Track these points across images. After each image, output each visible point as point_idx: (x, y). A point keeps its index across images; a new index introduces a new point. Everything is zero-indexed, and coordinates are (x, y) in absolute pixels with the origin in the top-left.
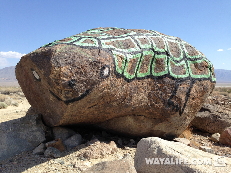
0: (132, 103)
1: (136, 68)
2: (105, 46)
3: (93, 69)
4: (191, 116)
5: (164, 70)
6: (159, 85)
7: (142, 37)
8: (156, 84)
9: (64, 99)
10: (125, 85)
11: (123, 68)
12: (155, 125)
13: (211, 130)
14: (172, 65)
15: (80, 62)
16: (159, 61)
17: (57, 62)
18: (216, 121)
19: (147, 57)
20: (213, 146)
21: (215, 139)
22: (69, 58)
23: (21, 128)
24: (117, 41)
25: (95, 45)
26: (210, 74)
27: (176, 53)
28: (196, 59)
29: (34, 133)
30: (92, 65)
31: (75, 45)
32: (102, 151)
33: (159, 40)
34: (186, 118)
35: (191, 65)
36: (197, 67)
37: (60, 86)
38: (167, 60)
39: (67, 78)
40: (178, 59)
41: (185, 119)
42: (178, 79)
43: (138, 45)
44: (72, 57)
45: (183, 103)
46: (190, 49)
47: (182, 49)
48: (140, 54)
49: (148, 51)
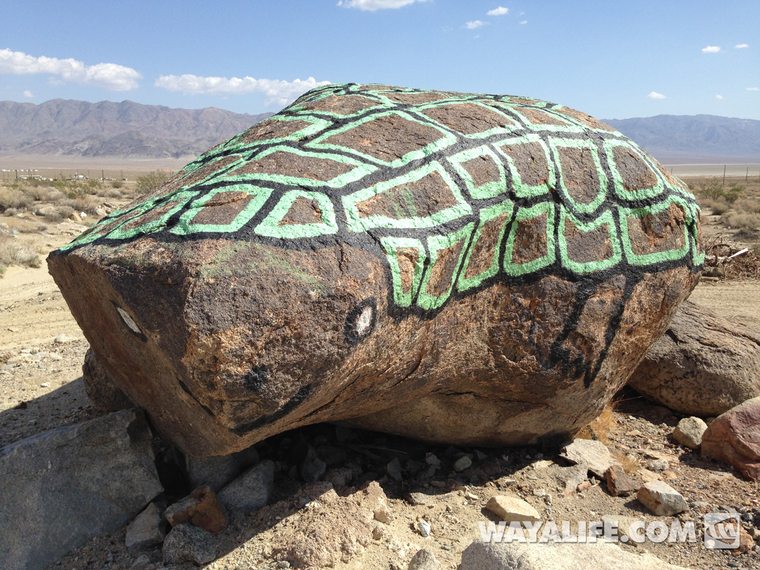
0: (437, 370)
1: (457, 269)
2: (358, 225)
3: (321, 321)
4: (618, 379)
5: (543, 254)
6: (525, 302)
7: (474, 153)
8: (515, 301)
9: (232, 425)
10: (417, 329)
11: (417, 286)
12: (507, 417)
13: (674, 400)
14: (571, 232)
15: (279, 304)
16: (530, 227)
17: (206, 314)
18: (692, 372)
19: (491, 227)
20: (683, 469)
21: (687, 437)
22: (245, 294)
23: (81, 459)
24: (394, 189)
25: (324, 225)
26: (687, 247)
27: (583, 186)
28: (648, 202)
29: (125, 473)
30: (321, 309)
31: (260, 237)
32: (346, 536)
33: (532, 151)
34: (603, 389)
35: (630, 223)
36: (650, 227)
37: (216, 392)
38: (555, 219)
39: (240, 366)
40: (590, 208)
41: (600, 394)
42: (587, 276)
43: (465, 193)
44: (252, 290)
45: (599, 349)
46: (631, 165)
47: (604, 168)
48: (471, 225)
49: (494, 207)
